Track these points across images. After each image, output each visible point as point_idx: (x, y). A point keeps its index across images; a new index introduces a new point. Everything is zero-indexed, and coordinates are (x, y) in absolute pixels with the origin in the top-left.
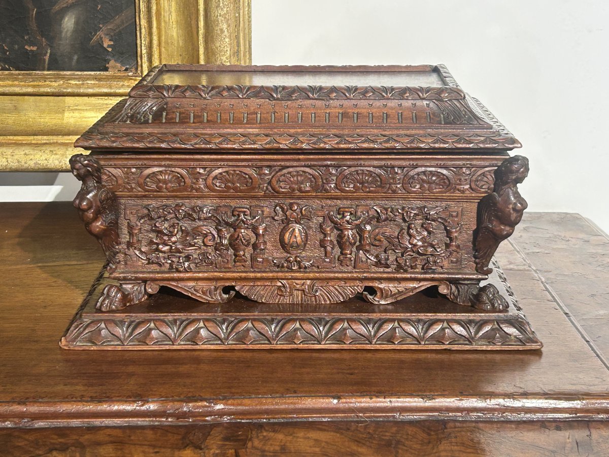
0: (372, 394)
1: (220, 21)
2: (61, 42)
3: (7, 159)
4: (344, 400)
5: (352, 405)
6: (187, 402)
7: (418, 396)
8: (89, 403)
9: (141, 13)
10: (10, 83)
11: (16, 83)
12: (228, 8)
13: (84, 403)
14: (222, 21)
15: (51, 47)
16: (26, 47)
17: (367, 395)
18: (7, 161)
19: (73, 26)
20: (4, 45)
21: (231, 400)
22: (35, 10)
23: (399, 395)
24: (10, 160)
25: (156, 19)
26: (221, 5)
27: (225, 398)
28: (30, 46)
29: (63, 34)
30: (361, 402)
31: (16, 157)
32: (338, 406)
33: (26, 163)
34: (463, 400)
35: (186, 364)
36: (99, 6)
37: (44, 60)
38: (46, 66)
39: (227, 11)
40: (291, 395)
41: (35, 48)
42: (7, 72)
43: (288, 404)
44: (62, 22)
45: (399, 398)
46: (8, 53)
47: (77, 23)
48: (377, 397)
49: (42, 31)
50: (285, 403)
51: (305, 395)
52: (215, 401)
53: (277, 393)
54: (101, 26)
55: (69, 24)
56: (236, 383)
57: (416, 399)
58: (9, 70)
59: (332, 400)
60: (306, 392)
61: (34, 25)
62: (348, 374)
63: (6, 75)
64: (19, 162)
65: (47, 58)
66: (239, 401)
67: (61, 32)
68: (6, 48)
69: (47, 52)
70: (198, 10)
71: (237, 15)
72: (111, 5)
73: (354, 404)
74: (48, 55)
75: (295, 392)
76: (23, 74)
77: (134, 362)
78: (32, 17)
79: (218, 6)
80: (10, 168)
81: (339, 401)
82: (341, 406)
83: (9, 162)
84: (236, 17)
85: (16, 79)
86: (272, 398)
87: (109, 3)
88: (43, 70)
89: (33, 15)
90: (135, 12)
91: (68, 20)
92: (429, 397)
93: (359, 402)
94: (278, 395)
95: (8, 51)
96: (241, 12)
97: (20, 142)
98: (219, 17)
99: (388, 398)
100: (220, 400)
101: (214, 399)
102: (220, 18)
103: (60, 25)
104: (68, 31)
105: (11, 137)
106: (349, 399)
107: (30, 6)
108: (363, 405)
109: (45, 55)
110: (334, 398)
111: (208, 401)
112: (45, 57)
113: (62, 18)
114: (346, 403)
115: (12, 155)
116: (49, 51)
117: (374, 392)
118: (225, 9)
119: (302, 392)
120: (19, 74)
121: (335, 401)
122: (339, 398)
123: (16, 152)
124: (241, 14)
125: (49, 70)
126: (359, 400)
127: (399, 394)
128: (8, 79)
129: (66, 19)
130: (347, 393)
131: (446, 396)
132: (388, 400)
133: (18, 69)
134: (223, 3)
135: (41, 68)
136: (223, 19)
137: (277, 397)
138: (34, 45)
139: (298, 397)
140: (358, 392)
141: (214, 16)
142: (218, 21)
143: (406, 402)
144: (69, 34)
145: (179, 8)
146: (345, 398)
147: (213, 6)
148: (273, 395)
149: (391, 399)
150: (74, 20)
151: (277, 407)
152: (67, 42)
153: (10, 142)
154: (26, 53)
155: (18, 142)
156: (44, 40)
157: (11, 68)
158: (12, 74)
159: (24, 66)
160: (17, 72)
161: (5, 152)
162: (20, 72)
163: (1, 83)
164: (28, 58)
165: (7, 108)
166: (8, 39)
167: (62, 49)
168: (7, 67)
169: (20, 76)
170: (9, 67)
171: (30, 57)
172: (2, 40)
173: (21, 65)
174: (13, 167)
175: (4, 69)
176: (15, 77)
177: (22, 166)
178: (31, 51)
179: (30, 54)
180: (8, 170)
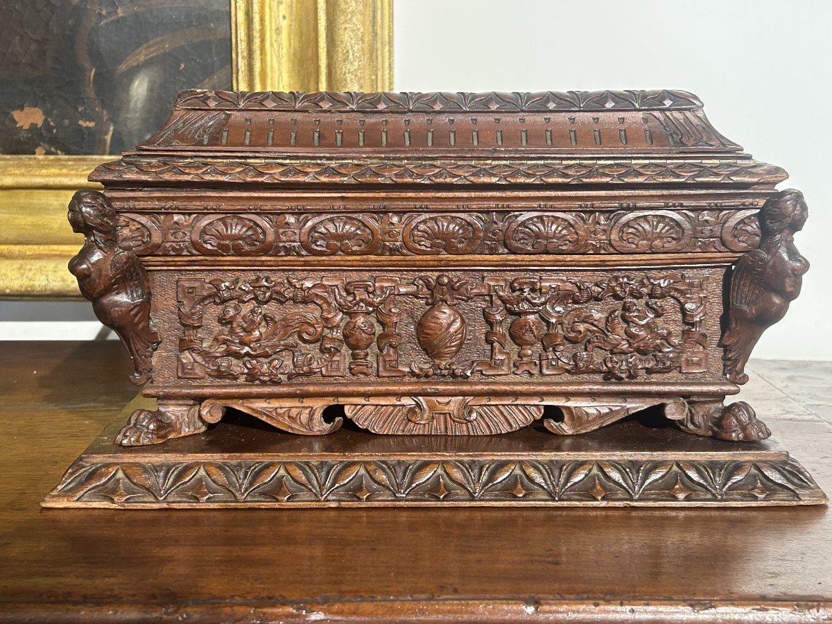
0: (596, 596)
1: (348, 80)
2: (129, 116)
3: (47, 276)
4: (547, 608)
5: (560, 616)
6: (256, 607)
7: (685, 601)
8: (79, 607)
9: (240, 73)
10: (56, 171)
11: (64, 171)
12: (360, 61)
13: (71, 607)
14: (351, 80)
15: (115, 123)
16: (81, 122)
17: (588, 598)
18: (47, 279)
19: (145, 93)
20: (50, 120)
21: (339, 604)
22: (94, 70)
23: (647, 600)
24: (51, 278)
25: (261, 80)
26: (351, 57)
27: (326, 601)
28: (86, 120)
29: (132, 105)
30: (578, 612)
32: (535, 617)
34: (767, 610)
35: (264, 545)
36: (183, 66)
37: (105, 140)
38: (108, 149)
39: (359, 65)
40: (449, 597)
41: (92, 124)
42: (52, 157)
43: (444, 612)
44: (131, 87)
45: (648, 605)
46: (55, 131)
47: (150, 90)
48: (608, 602)
49: (102, 100)
50: (438, 612)
51: (474, 596)
52: (308, 606)
53: (423, 592)
55: (140, 90)
56: (349, 575)
57: (681, 608)
58: (57, 154)
59: (524, 607)
60: (475, 591)
61: (90, 91)
62: (550, 563)
63: (51, 160)
64: (63, 280)
65: (108, 138)
66: (352, 607)
67: (128, 102)
68: (52, 124)
69: (109, 130)
70: (318, 68)
71: (374, 77)
72: (199, 63)
73: (565, 615)
74: (111, 133)
75: (456, 591)
76: (75, 160)
77: (177, 541)
78: (90, 81)
79: (346, 59)
80: (52, 290)
81: (536, 609)
82: (541, 617)
83: (50, 280)
84: (372, 80)
85: (65, 166)
86: (413, 601)
87: (195, 61)
88: (104, 154)
89: (90, 77)
90: (232, 73)
91: (139, 84)
92: (705, 604)
93: (574, 612)
94: (423, 596)
95: (54, 128)
96: (380, 73)
97: (67, 254)
98: (347, 75)
99: (628, 605)
100: (318, 603)
101: (306, 602)
102: (349, 76)
103: (128, 92)
104: (136, 101)
105: (55, 247)
106: (555, 604)
107: (87, 65)
108: (581, 616)
109: (106, 133)
110: (528, 602)
111: (295, 606)
112: (105, 137)
113: (131, 81)
114: (550, 612)
115: (55, 271)
116: (112, 128)
117: (602, 593)
118: (356, 64)
119: (466, 592)
120: (69, 160)
121: (530, 610)
122: (537, 603)
124: (379, 77)
125: (111, 154)
126: (574, 608)
127: (647, 597)
128: (53, 166)
129: (136, 83)
130: (550, 593)
131: (735, 603)
132: (629, 608)
133: (68, 152)
134: (353, 55)
135: (100, 152)
136: (353, 77)
137: (422, 600)
138: (91, 120)
139: (459, 600)
140: (571, 594)
141: (341, 73)
142: (346, 80)
143: (661, 612)
144: (139, 105)
145: (293, 67)
146: (548, 604)
147: (340, 59)
148: (415, 596)
149: (634, 607)
150: (146, 84)
151: (422, 618)
152: (137, 115)
153: (54, 253)
154: (80, 130)
155: (64, 253)
156: (105, 112)
157: (59, 152)
158: (59, 160)
159: (77, 149)
160: (67, 157)
161: (45, 267)
162: (71, 157)
163: (44, 171)
164: (83, 138)
165: (51, 208)
166: (55, 112)
167: (129, 125)
168: (53, 149)
169: (70, 163)
170: (57, 150)
171: (85, 136)
172: (47, 113)
173: (73, 148)
174: (56, 288)
175: (48, 153)
176: (64, 163)
177: (68, 286)
178: (87, 128)
179: (86, 132)
180: (49, 292)
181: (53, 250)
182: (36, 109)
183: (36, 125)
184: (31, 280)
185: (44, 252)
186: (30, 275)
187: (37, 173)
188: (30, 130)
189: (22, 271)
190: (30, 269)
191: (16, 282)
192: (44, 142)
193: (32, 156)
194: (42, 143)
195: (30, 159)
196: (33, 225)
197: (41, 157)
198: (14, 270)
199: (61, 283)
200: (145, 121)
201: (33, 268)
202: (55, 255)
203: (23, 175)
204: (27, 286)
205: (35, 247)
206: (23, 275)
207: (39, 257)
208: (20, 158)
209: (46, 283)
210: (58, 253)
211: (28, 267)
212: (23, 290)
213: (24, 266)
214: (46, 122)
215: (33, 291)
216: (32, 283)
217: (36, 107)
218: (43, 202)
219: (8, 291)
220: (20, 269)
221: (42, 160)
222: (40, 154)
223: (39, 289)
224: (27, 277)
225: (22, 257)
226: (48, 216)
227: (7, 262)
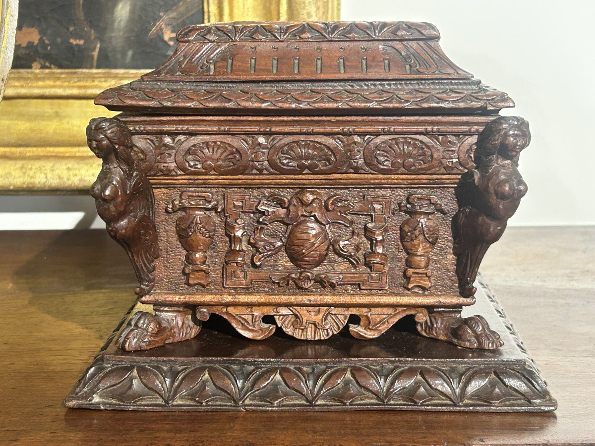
2: (113, 35)
3: (46, 174)
10: (51, 83)
11: (58, 83)
15: (102, 41)
16: (72, 41)
18: (46, 177)
19: (128, 14)
20: (44, 38)
24: (49, 176)
28: (76, 39)
29: (116, 24)
31: (57, 172)
33: (68, 179)
37: (92, 57)
38: (95, 64)
41: (81, 42)
42: (47, 71)
44: (115, 9)
46: (49, 48)
47: (132, 11)
49: (90, 21)
54: (162, 14)
55: (123, 12)
58: (49, 68)
61: (81, 14)
63: (47, 74)
64: (60, 178)
65: (96, 54)
67: (113, 22)
68: (47, 42)
69: (96, 47)
74: (97, 50)
76: (67, 73)
78: (79, 5)
80: (49, 187)
83: (49, 178)
85: (58, 79)
88: (91, 67)
89: (79, 1)
91: (122, 8)
95: (48, 45)
97: (62, 155)
103: (113, 13)
104: (120, 21)
105: (51, 149)
109: (94, 49)
112: (93, 53)
113: (115, 4)
116: (98, 46)
120: (62, 73)
123: (57, 166)
125: (98, 67)
128: (49, 79)
129: (120, 6)
133: (60, 67)
135: (88, 66)
138: (80, 38)
144: (123, 24)
150: (129, 8)
152: (121, 34)
153: (49, 154)
154: (71, 47)
155: (59, 155)
156: (93, 32)
157: (53, 66)
158: (53, 73)
159: (69, 63)
160: (59, 71)
161: (44, 167)
162: (63, 71)
163: (41, 83)
164: (74, 54)
165: (47, 115)
166: (49, 32)
167: (114, 42)
168: (47, 64)
169: (63, 76)
170: (50, 65)
171: (76, 52)
172: (42, 32)
173: (65, 63)
174: (53, 185)
175: (43, 67)
176: (58, 76)
177: (64, 183)
178: (77, 45)
179: (76, 49)
180: (47, 188)
181: (49, 151)
182: (33, 29)
183: (33, 43)
184: (31, 177)
185: (42, 154)
186: (31, 173)
187: (35, 85)
188: (27, 48)
189: (24, 170)
190: (31, 169)
191: (19, 179)
192: (39, 57)
193: (29, 70)
194: (38, 59)
195: (28, 73)
196: (32, 130)
197: (38, 71)
198: (17, 169)
199: (58, 180)
200: (127, 39)
201: (33, 167)
202: (52, 156)
203: (22, 87)
204: (29, 183)
205: (34, 149)
206: (24, 174)
207: (38, 158)
208: (19, 73)
209: (45, 180)
210: (54, 154)
211: (29, 166)
212: (25, 186)
213: (26, 166)
214: (41, 40)
215: (33, 187)
216: (32, 180)
217: (33, 27)
218: (40, 110)
219: (12, 188)
220: (22, 168)
221: (39, 74)
222: (36, 68)
223: (39, 186)
224: (28, 175)
225: (23, 158)
226: (43, 123)
227: (11, 162)
